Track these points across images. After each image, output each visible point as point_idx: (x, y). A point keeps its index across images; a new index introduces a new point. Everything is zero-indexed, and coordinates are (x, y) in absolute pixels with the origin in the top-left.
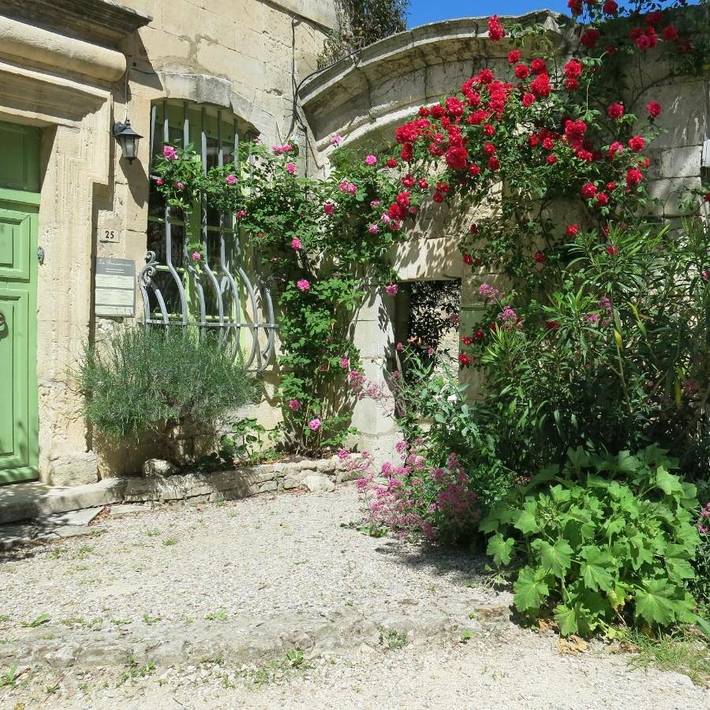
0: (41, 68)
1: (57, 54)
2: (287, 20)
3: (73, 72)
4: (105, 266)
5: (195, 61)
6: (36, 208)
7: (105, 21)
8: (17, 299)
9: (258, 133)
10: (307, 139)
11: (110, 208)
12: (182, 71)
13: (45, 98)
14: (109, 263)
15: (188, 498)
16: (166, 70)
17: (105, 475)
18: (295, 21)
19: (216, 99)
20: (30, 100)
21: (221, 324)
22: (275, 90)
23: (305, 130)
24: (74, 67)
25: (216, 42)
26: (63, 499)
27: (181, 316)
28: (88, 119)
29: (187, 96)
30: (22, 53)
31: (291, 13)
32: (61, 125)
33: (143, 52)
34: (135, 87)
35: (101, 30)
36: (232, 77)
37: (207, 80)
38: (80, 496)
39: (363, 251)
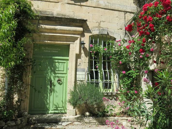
0: (67, 34)
1: (69, 31)
2: (123, 13)
3: (73, 33)
4: (79, 70)
5: (100, 26)
6: (68, 60)
7: (78, 22)
8: (64, 77)
9: (116, 39)
10: (129, 38)
11: (80, 58)
12: (97, 29)
13: (68, 39)
14: (80, 69)
15: (91, 123)
16: (93, 29)
17: (78, 114)
18: (125, 13)
19: (104, 33)
20: (65, 40)
21: (108, 82)
22: (120, 29)
23: (129, 36)
24: (73, 32)
25: (105, 21)
26: (65, 119)
27: (98, 80)
28: (76, 42)
29: (98, 34)
30: (63, 32)
31: (124, 12)
32: (71, 44)
33: (88, 27)
34: (86, 34)
35: (78, 24)
36: (109, 28)
37: (101, 29)
38: (68, 119)
39: (141, 63)
